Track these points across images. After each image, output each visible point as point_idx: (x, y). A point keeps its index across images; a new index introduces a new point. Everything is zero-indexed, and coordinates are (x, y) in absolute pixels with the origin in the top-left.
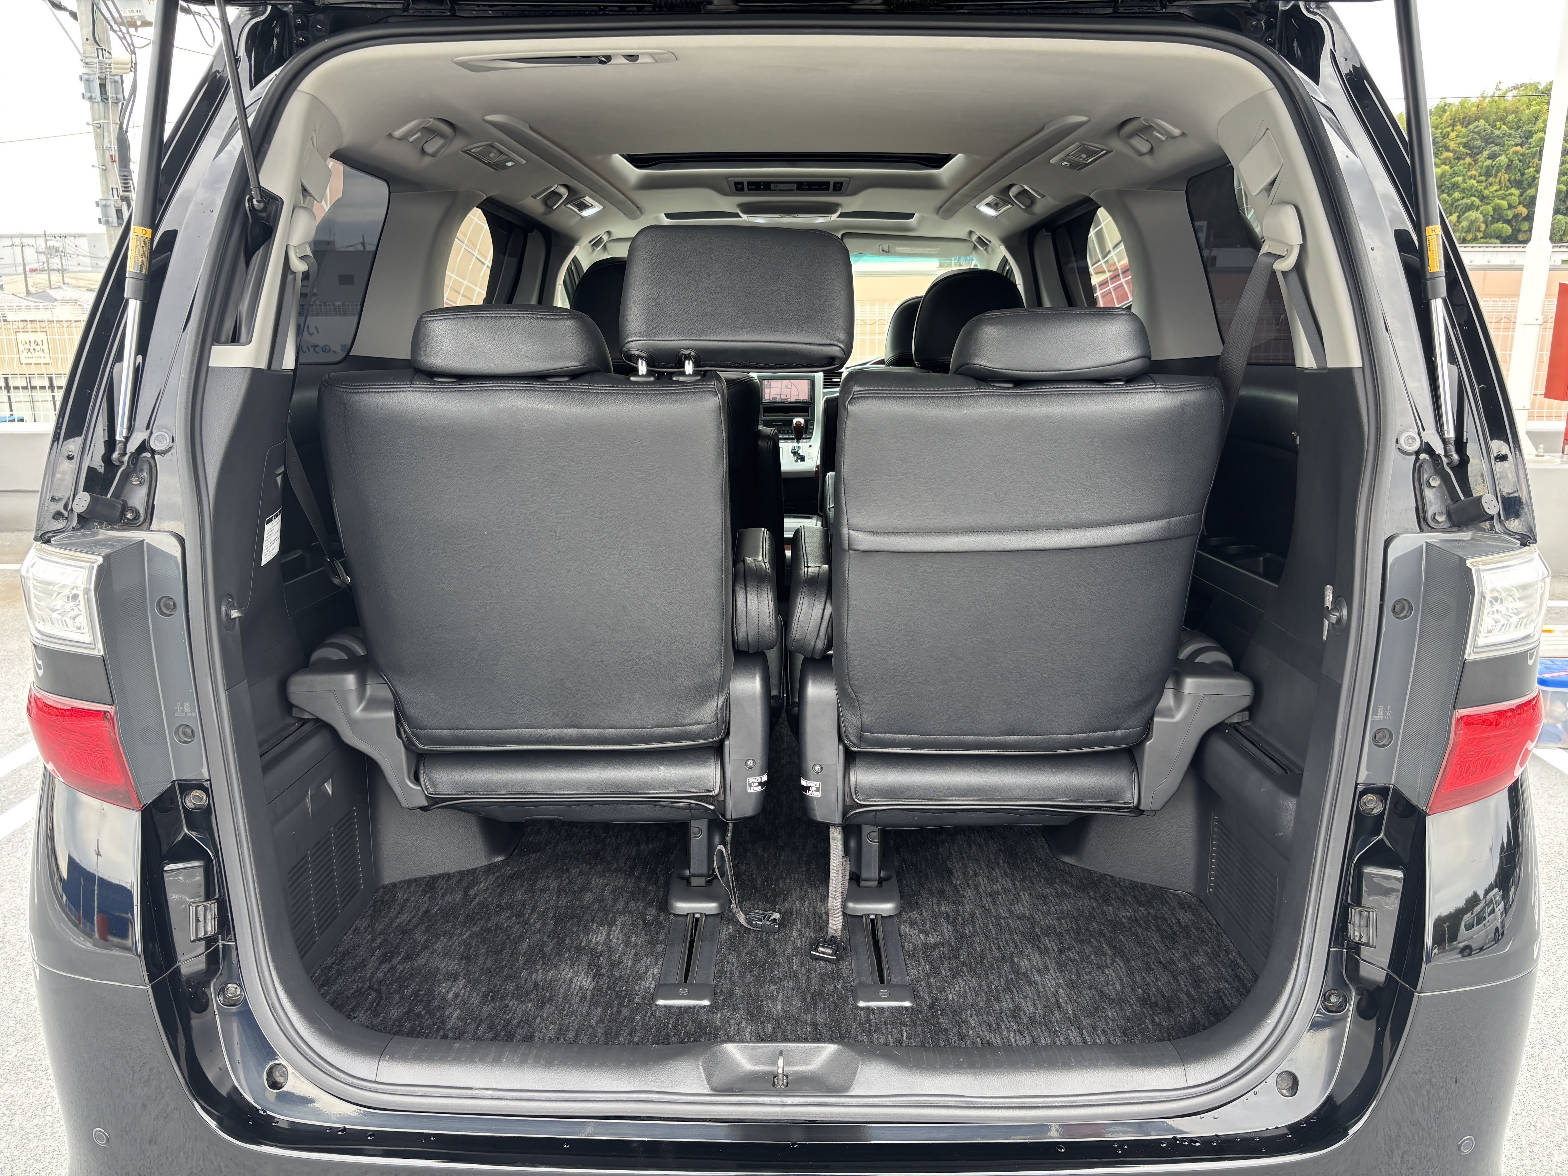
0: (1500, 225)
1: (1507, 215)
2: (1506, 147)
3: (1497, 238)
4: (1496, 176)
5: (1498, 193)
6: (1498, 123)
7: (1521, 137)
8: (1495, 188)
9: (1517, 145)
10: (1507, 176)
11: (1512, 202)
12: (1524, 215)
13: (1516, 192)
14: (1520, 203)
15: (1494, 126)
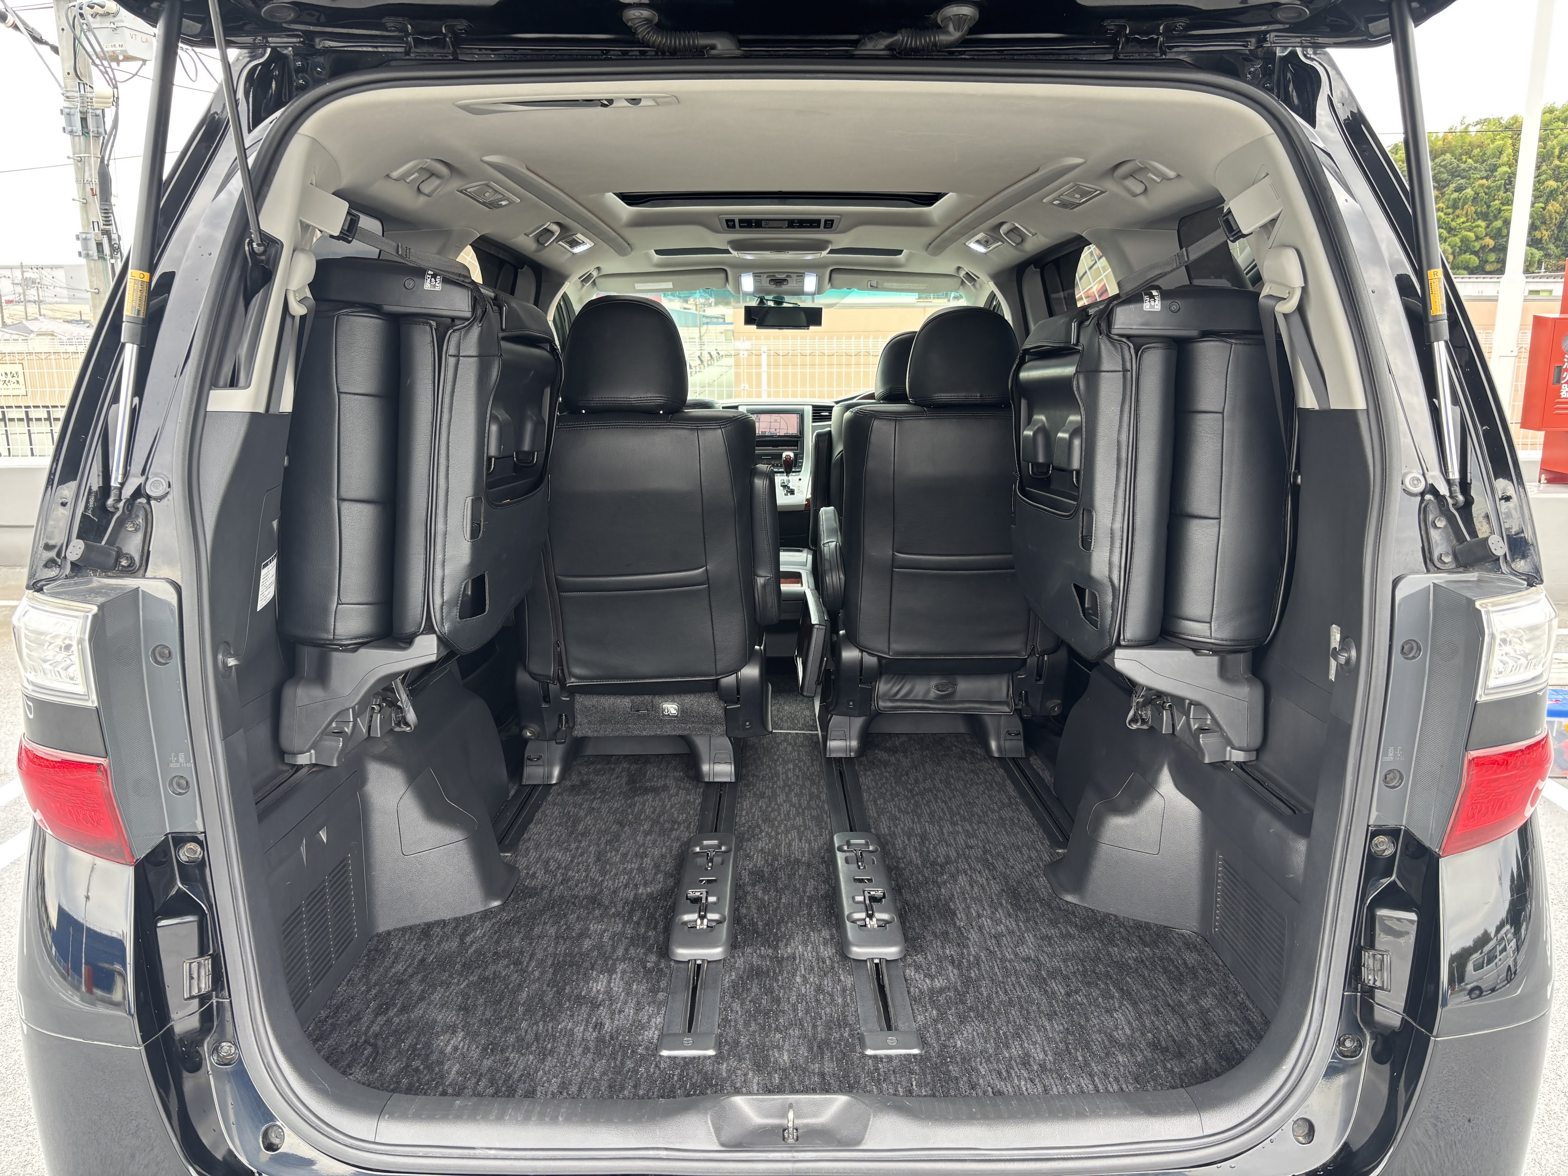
0: (1467, 256)
1: (1474, 247)
2: (1472, 180)
3: (1465, 269)
4: (1463, 209)
5: (1465, 225)
6: (1464, 157)
7: (1486, 171)
8: (1462, 220)
9: (1482, 178)
10: (1473, 208)
11: (1478, 234)
12: (1491, 247)
13: (1483, 224)
14: (1486, 235)
15: (1460, 160)
